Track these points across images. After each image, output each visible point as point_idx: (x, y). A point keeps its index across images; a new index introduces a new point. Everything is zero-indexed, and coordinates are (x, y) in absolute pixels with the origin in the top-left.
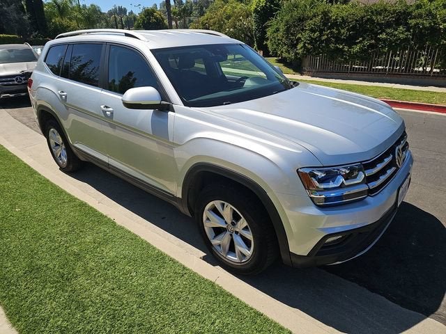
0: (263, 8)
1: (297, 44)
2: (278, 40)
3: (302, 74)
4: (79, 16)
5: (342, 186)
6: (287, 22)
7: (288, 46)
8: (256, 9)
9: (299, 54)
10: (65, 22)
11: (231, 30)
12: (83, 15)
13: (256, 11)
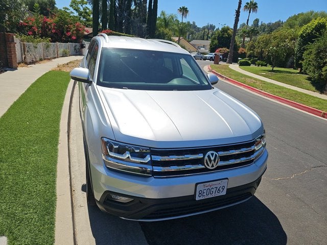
0: (308, 34)
1: (323, 67)
2: (309, 61)
3: (322, 92)
4: (177, 28)
5: (127, 160)
6: (319, 47)
7: (315, 67)
8: (302, 34)
9: (323, 75)
10: (166, 31)
11: (275, 48)
12: (179, 28)
13: (302, 36)
